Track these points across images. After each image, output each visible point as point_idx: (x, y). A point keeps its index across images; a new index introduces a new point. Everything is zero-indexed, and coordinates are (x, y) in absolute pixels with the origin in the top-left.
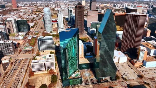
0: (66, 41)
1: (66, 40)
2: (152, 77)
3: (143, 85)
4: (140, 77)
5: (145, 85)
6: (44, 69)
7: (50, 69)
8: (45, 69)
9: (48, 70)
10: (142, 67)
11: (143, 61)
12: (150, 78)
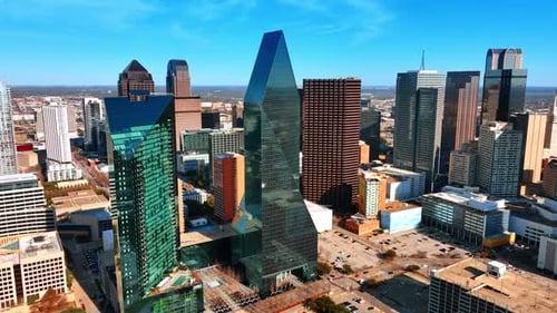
0: (133, 134)
1: (133, 129)
2: (415, 253)
3: (402, 275)
4: (387, 256)
5: (408, 274)
6: (15, 298)
7: (42, 294)
8: (20, 294)
9: (31, 300)
10: (381, 232)
11: (379, 216)
12: (413, 256)
